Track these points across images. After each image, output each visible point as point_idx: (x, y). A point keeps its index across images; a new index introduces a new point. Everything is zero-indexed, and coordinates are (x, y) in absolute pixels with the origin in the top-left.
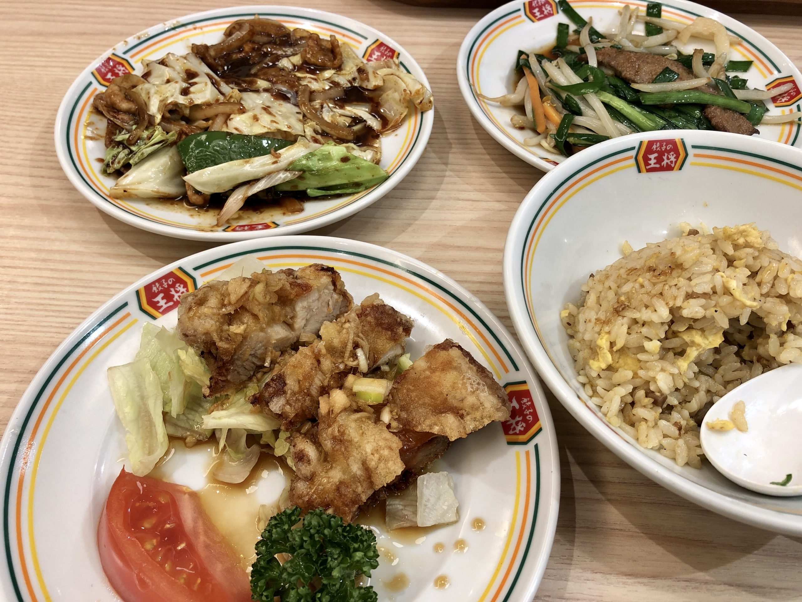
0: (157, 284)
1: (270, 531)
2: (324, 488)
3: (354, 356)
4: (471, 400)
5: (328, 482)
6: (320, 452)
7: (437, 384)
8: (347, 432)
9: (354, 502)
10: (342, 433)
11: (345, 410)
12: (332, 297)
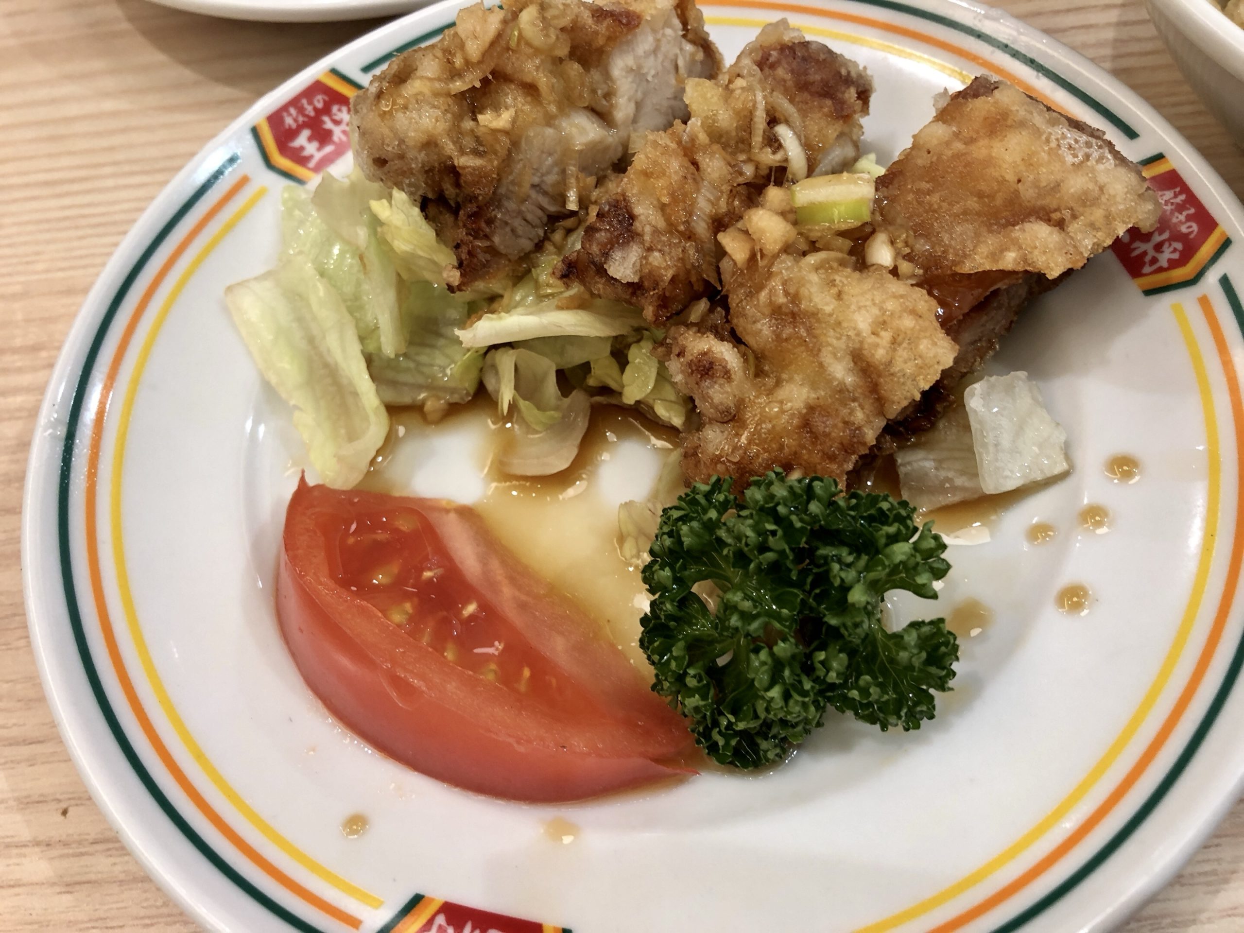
0: (293, 111)
1: (673, 534)
2: (773, 427)
3: (774, 143)
4: (1076, 184)
5: (782, 411)
6: (744, 355)
7: (989, 162)
8: (806, 293)
9: (847, 449)
10: (795, 298)
11: (787, 249)
12: (681, 49)
